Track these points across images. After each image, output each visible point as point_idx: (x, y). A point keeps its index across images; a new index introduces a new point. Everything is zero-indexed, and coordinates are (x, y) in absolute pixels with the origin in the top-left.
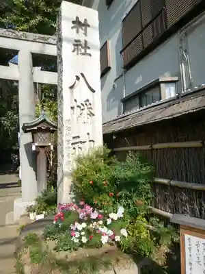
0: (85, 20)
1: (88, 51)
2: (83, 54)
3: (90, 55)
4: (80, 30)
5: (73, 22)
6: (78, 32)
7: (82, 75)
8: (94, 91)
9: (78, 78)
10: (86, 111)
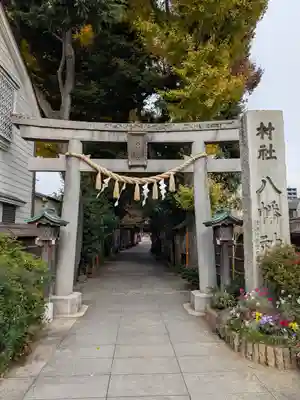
0: (270, 124)
1: (273, 154)
2: (268, 158)
3: (275, 158)
4: (265, 135)
5: (258, 129)
6: (262, 138)
7: (268, 178)
8: (279, 192)
9: (264, 181)
10: (272, 212)
